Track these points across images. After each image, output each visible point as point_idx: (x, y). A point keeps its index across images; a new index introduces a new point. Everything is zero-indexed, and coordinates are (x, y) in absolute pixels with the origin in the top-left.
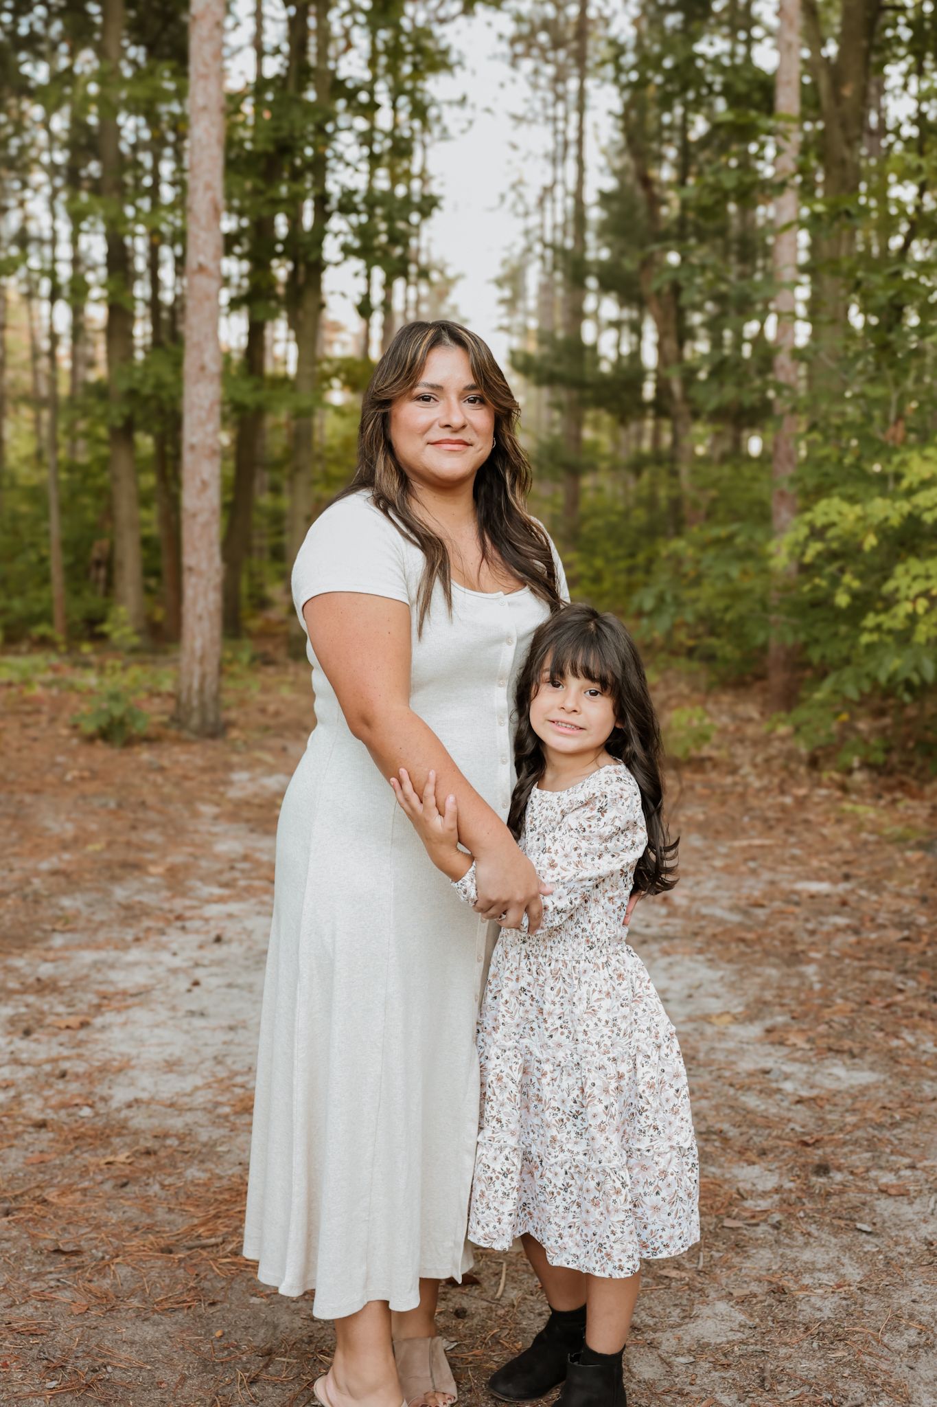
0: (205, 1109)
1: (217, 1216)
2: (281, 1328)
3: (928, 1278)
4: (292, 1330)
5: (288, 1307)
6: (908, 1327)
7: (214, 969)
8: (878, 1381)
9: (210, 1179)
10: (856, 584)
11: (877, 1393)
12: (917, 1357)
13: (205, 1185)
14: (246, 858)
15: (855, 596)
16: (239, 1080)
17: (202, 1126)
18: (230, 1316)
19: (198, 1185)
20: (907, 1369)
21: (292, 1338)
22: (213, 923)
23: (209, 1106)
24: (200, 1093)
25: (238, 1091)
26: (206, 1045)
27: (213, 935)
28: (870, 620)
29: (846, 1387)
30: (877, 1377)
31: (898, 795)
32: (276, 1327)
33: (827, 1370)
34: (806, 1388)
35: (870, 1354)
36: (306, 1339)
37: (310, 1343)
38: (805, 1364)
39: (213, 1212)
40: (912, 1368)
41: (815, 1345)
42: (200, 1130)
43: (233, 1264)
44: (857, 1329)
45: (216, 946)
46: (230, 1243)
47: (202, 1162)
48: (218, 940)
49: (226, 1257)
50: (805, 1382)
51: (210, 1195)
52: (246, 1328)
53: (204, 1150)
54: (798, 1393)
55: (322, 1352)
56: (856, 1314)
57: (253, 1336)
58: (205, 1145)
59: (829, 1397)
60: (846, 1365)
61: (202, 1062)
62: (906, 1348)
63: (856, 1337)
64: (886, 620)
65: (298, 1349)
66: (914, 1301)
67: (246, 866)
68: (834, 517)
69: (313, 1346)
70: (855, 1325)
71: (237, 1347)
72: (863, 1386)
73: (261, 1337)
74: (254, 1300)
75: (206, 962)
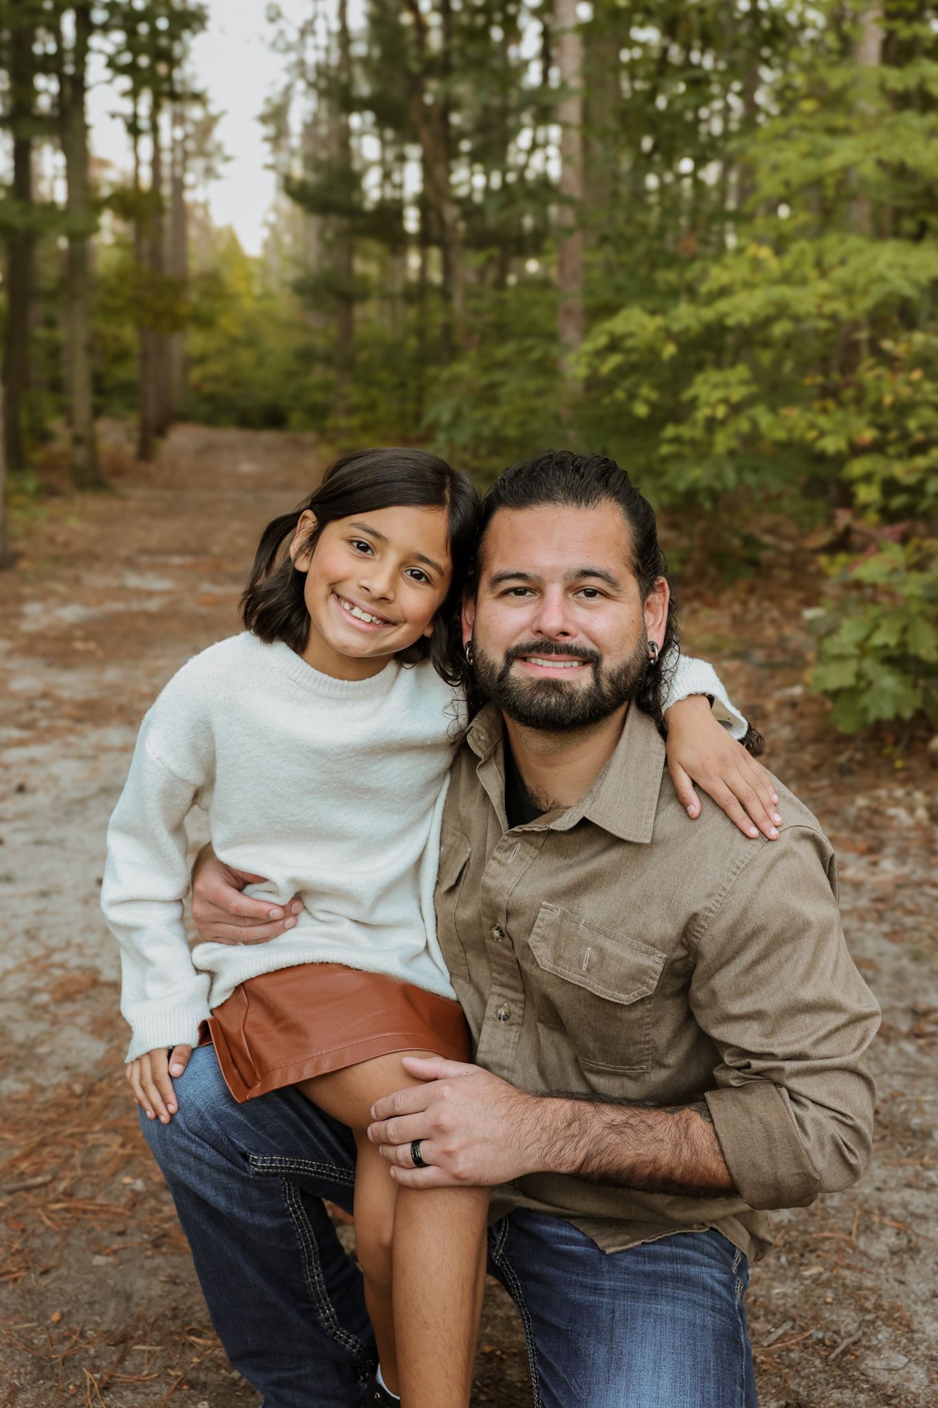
0: (19, 999)
1: (42, 1144)
2: (136, 1299)
3: (887, 1157)
4: (150, 1300)
5: (142, 1267)
6: (883, 1226)
7: (20, 824)
8: (869, 1305)
9: (31, 1092)
10: (654, 396)
11: (873, 1322)
12: (902, 1266)
13: (24, 1100)
14: (45, 695)
15: (654, 407)
16: (57, 958)
17: (15, 1021)
18: (69, 1288)
19: (16, 1101)
20: (896, 1284)
21: (152, 1315)
22: (14, 771)
23: (24, 994)
24: (12, 978)
25: (57, 972)
26: (15, 916)
27: (16, 783)
28: (670, 431)
29: (834, 1317)
30: (867, 1299)
31: (696, 604)
32: (129, 1298)
33: (806, 1294)
34: (787, 1326)
35: (849, 1267)
36: (169, 1314)
37: (175, 1318)
38: (777, 1290)
39: (37, 1139)
40: (901, 1282)
41: (783, 1260)
42: (14, 1026)
43: (67, 1210)
44: (826, 1234)
45: (19, 798)
46: (61, 1179)
47: (19, 1069)
48: (21, 789)
49: (58, 1201)
50: (786, 1317)
51: (31, 1114)
52: (91, 1304)
53: (22, 1053)
54: (780, 1331)
55: (192, 1332)
56: (819, 1213)
57: (101, 1314)
58: (21, 1046)
59: (820, 1335)
60: (827, 1284)
61: (12, 938)
62: (887, 1255)
63: (827, 1246)
64: (686, 431)
65: (160, 1329)
66: (879, 1189)
67: (46, 704)
68: (632, 327)
69: (179, 1322)
70: (821, 1229)
71: (82, 1335)
72: (853, 1314)
73: (110, 1317)
74: (99, 1260)
75: (9, 816)
